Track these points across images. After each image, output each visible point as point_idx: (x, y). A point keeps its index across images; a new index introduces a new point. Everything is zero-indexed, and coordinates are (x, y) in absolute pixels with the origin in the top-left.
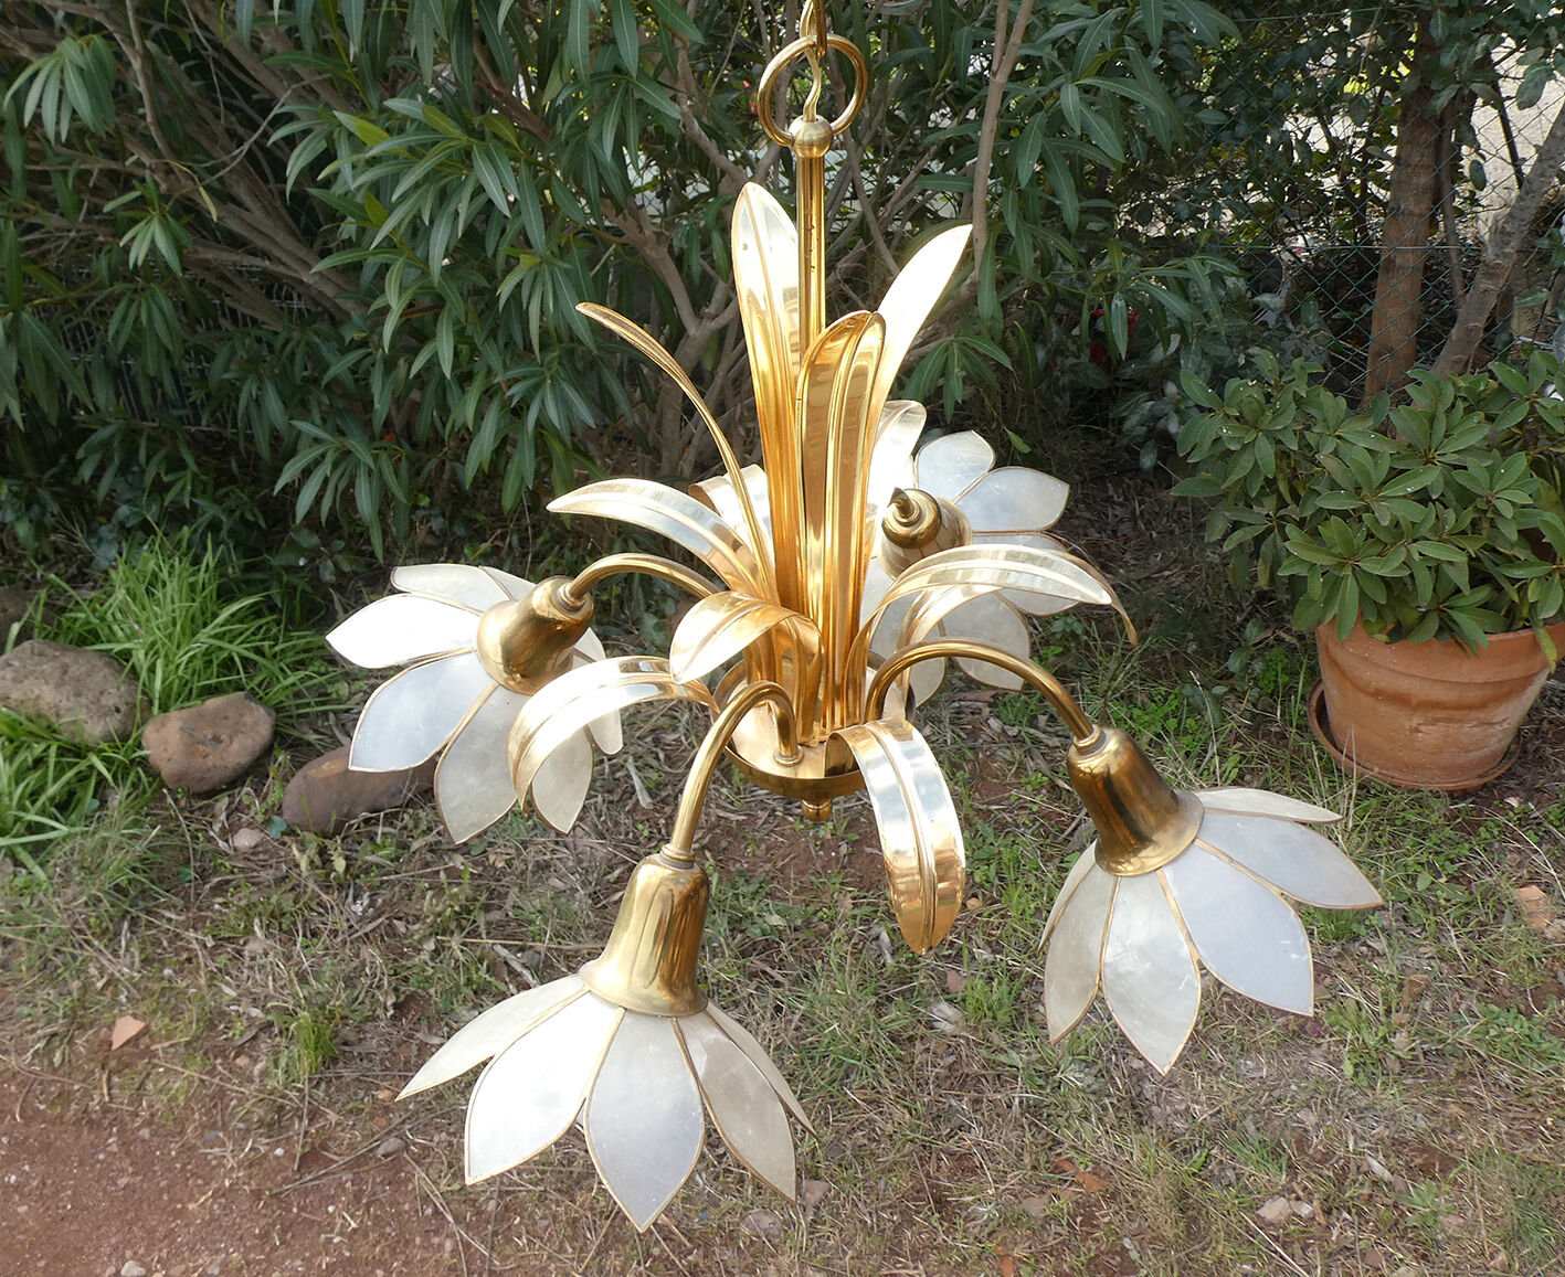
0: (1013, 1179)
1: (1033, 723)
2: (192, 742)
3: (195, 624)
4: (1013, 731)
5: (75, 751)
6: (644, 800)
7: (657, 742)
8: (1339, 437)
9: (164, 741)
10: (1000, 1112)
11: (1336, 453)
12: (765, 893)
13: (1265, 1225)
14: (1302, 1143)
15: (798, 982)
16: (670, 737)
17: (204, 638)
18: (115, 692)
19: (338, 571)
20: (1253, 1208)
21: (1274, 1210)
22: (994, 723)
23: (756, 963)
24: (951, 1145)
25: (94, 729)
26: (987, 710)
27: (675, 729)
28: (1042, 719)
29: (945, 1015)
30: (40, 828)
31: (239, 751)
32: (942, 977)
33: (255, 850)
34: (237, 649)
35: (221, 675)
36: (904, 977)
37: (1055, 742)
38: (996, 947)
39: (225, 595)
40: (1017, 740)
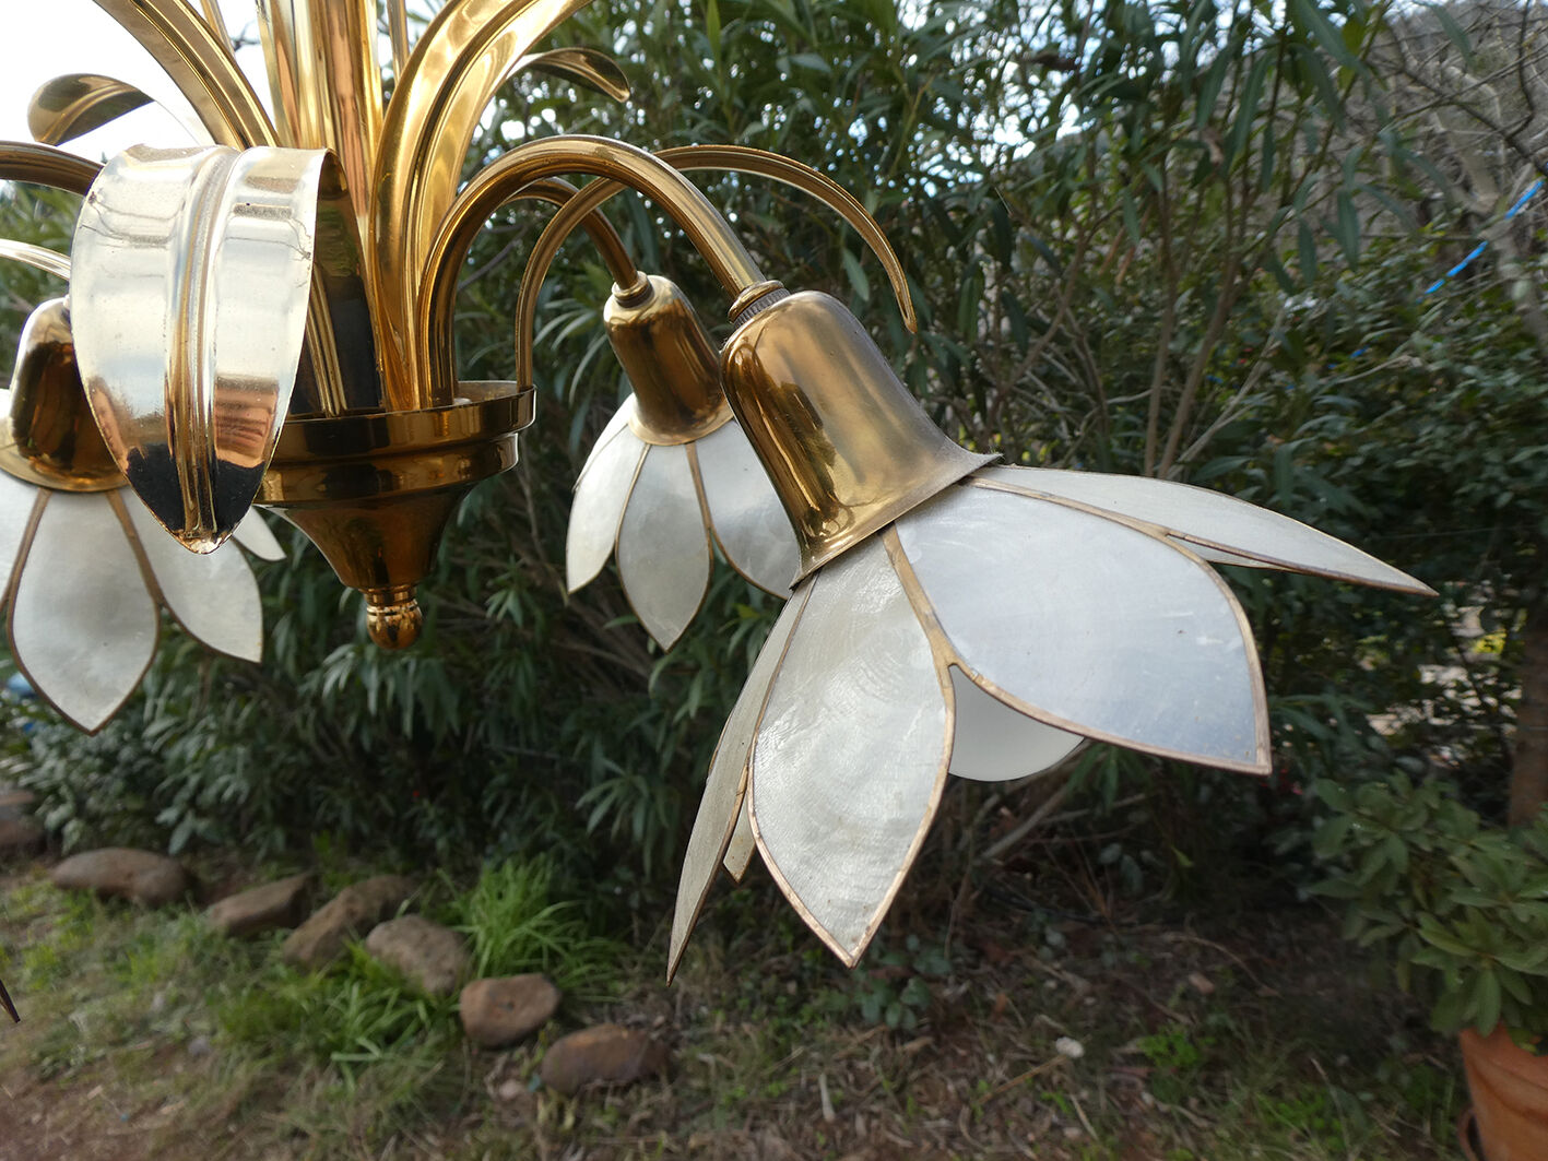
1: (1184, 1103)
2: (492, 1004)
3: (522, 915)
4: (1164, 1108)
5: (408, 996)
6: (828, 1113)
7: (850, 1067)
8: (1474, 847)
9: (474, 1001)
11: (1469, 857)
16: (862, 1065)
17: (525, 929)
18: (453, 959)
19: (642, 901)
22: (1147, 1098)
25: (431, 984)
26: (1140, 1084)
27: (866, 1058)
28: (1193, 1102)
30: (363, 1050)
31: (523, 1018)
33: (513, 1100)
34: (547, 941)
35: (531, 960)
37: (1204, 1124)
39: (551, 898)
40: (1168, 1116)
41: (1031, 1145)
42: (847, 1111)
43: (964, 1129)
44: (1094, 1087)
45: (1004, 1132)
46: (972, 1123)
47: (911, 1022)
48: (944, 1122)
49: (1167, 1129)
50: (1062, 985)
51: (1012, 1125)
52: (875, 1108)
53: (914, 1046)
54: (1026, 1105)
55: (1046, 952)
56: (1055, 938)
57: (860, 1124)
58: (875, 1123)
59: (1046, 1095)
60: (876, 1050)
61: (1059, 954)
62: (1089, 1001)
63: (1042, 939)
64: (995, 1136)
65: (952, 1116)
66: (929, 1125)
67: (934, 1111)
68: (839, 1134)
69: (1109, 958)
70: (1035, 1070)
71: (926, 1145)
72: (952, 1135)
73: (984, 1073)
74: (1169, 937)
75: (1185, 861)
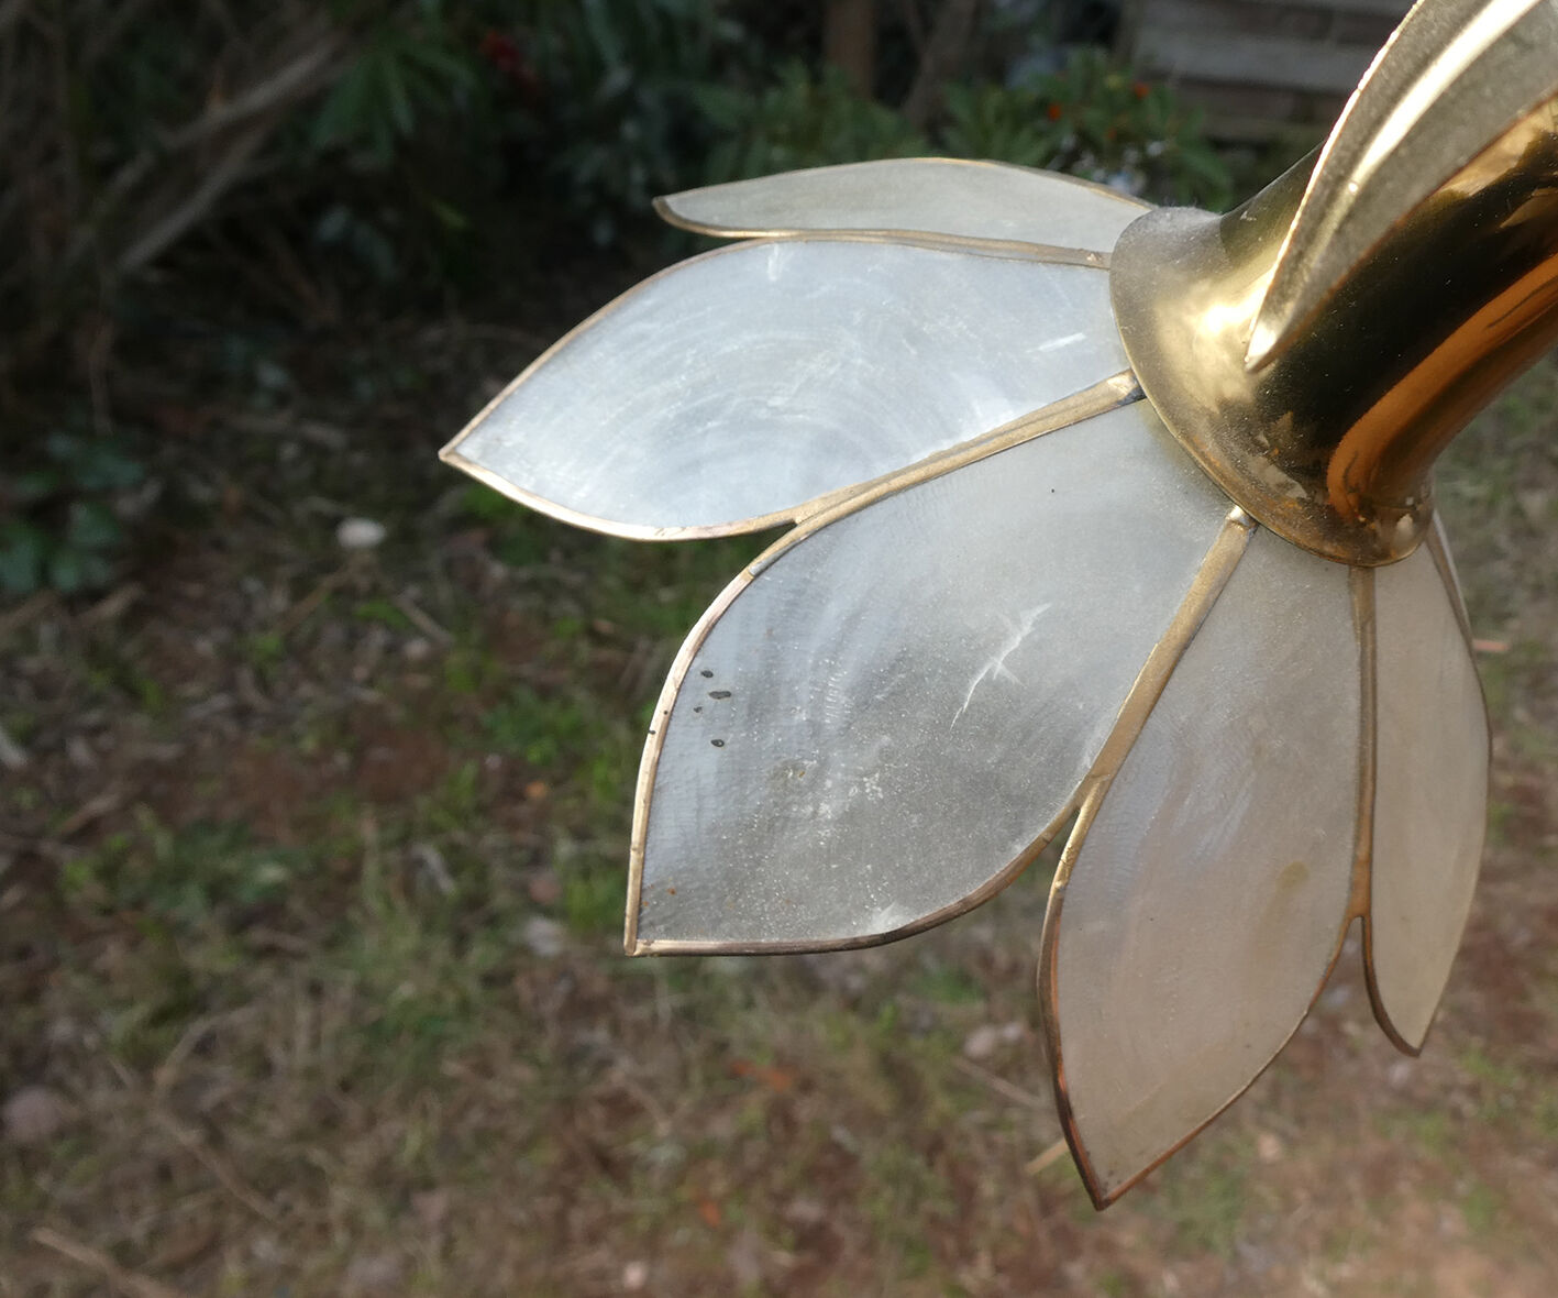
0: (685, 1104)
4: (524, 574)
10: (643, 1032)
12: (244, 837)
13: (977, 1061)
14: (986, 961)
15: (331, 944)
16: (31, 664)
20: (958, 1047)
21: (981, 1042)
23: (259, 936)
24: (599, 1089)
26: (482, 556)
29: (544, 935)
32: (523, 889)
36: (474, 902)
38: (581, 834)
40: (533, 585)
41: (370, 683)
42: (47, 739)
43: (253, 696)
44: (422, 577)
45: (318, 678)
46: (263, 684)
47: (100, 572)
48: (221, 701)
49: (535, 601)
50: (310, 448)
51: (324, 666)
52: (94, 717)
53: (113, 607)
54: (334, 634)
55: (262, 401)
56: (272, 376)
57: (80, 751)
58: (105, 741)
59: (362, 608)
60: (46, 632)
61: (281, 399)
62: (358, 459)
63: (250, 384)
64: (307, 689)
65: (229, 686)
66: (198, 713)
67: (193, 689)
68: (50, 779)
69: (365, 388)
70: (328, 582)
71: (207, 742)
72: (242, 713)
73: (248, 608)
74: (433, 334)
75: (453, 219)
